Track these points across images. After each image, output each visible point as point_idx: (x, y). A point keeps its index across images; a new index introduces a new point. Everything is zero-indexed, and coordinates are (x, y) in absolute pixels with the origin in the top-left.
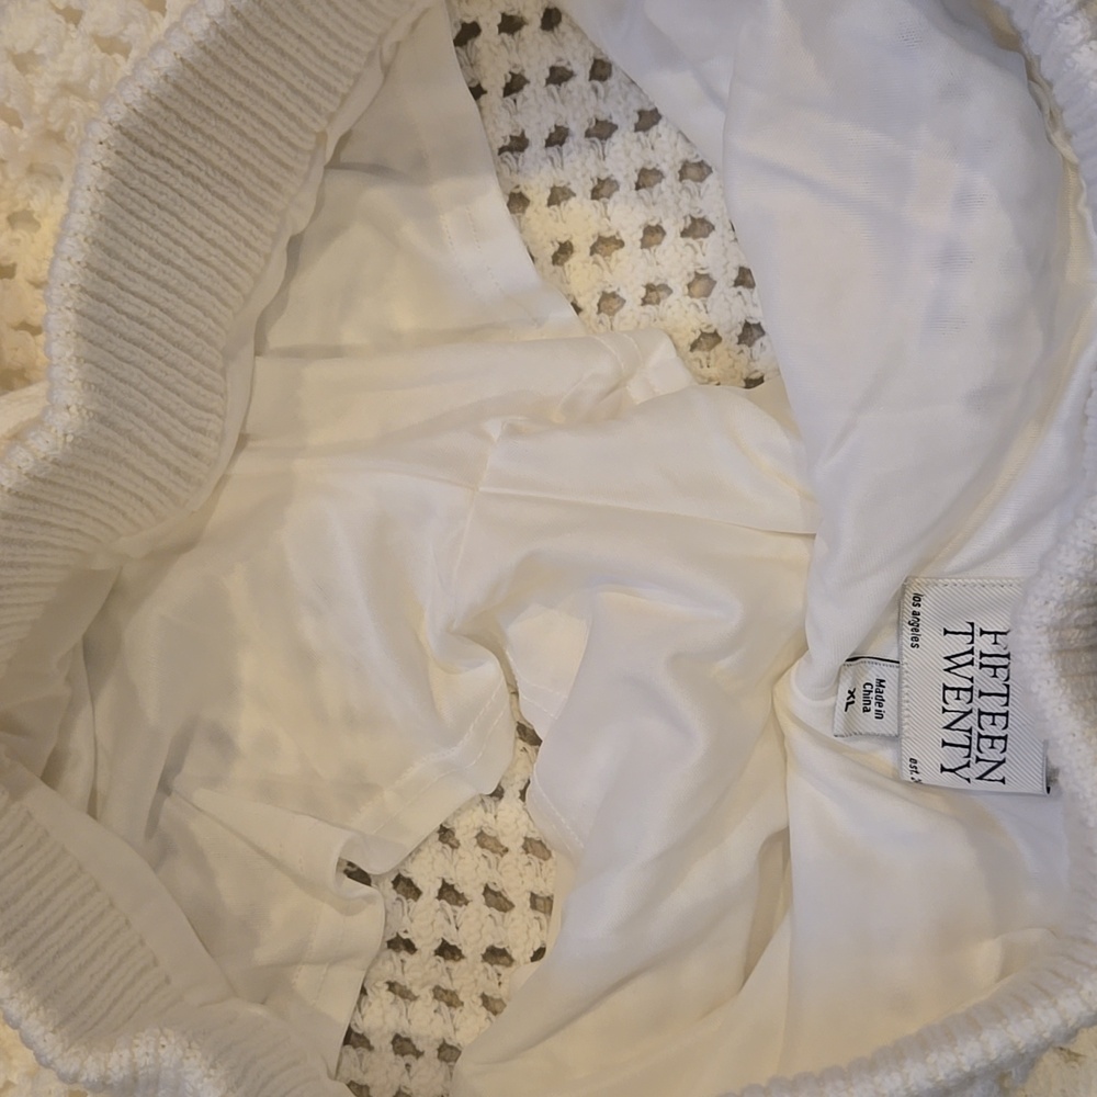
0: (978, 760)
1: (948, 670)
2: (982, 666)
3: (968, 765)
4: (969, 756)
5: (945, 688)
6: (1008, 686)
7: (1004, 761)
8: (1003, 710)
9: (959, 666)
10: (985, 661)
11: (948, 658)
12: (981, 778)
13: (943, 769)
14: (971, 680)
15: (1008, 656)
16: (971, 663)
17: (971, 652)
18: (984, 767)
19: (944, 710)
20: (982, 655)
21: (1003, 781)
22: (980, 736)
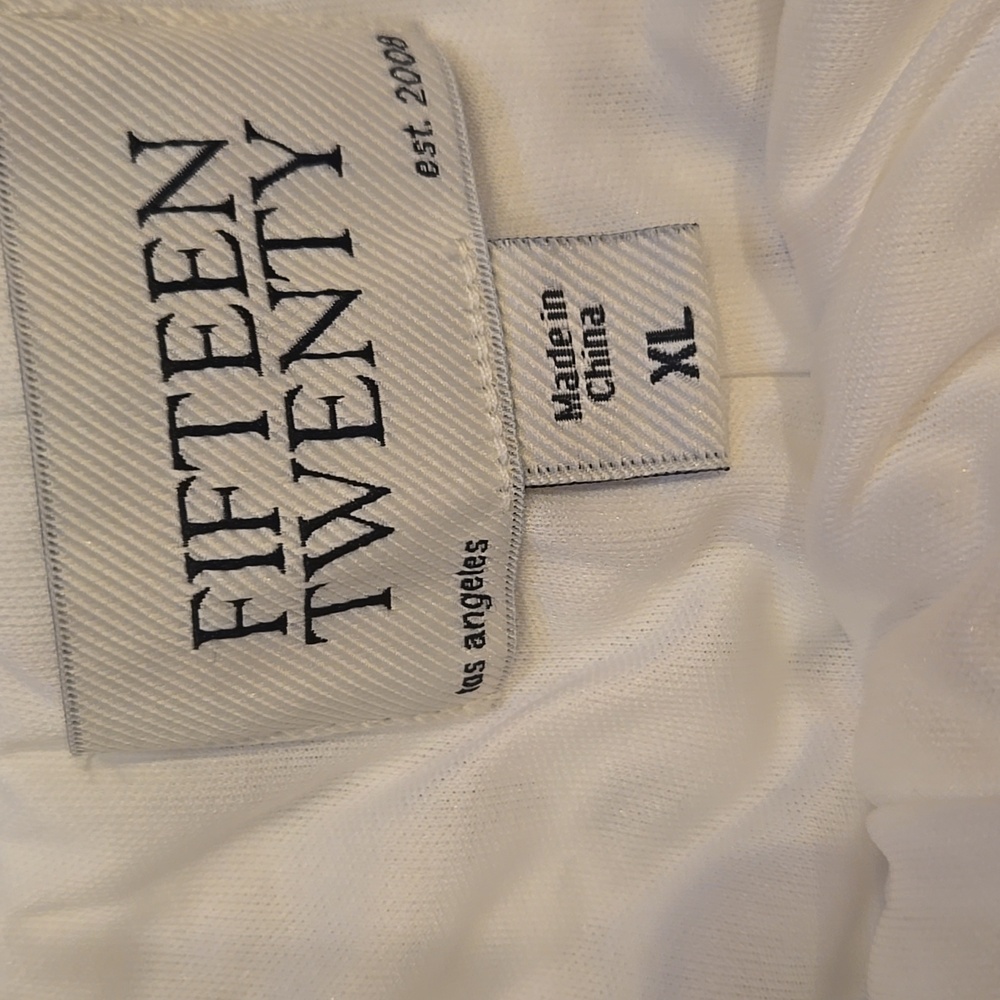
0: (228, 208)
1: (376, 493)
2: (272, 522)
3: (258, 186)
4: (260, 216)
5: (376, 431)
6: (179, 463)
7: (143, 215)
8: (180, 382)
9: (345, 511)
10: (261, 542)
11: (380, 532)
12: (211, 148)
13: (334, 159)
14: (298, 471)
15: (194, 567)
16: (307, 528)
17: (312, 565)
18: (204, 188)
19: (367, 354)
20: (276, 559)
21: (136, 146)
22: (239, 283)
